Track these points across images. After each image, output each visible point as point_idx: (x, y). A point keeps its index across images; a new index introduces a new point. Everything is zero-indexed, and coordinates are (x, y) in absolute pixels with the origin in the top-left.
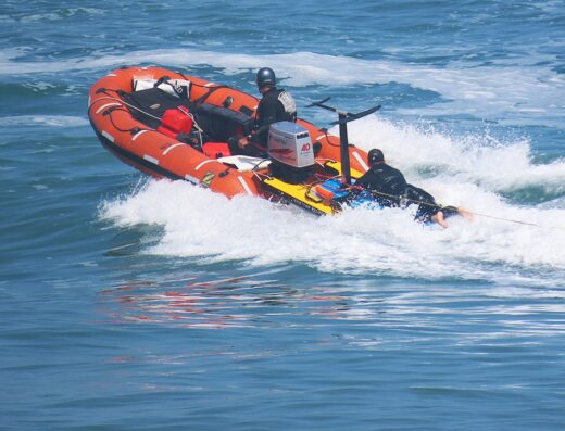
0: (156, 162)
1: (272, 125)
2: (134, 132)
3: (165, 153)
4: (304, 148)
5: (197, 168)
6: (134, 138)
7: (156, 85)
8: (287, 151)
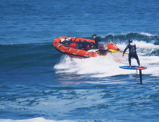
0: (76, 54)
1: (99, 43)
2: (69, 49)
3: (78, 52)
4: (106, 46)
5: (86, 54)
6: (69, 50)
7: (65, 40)
8: (102, 47)
